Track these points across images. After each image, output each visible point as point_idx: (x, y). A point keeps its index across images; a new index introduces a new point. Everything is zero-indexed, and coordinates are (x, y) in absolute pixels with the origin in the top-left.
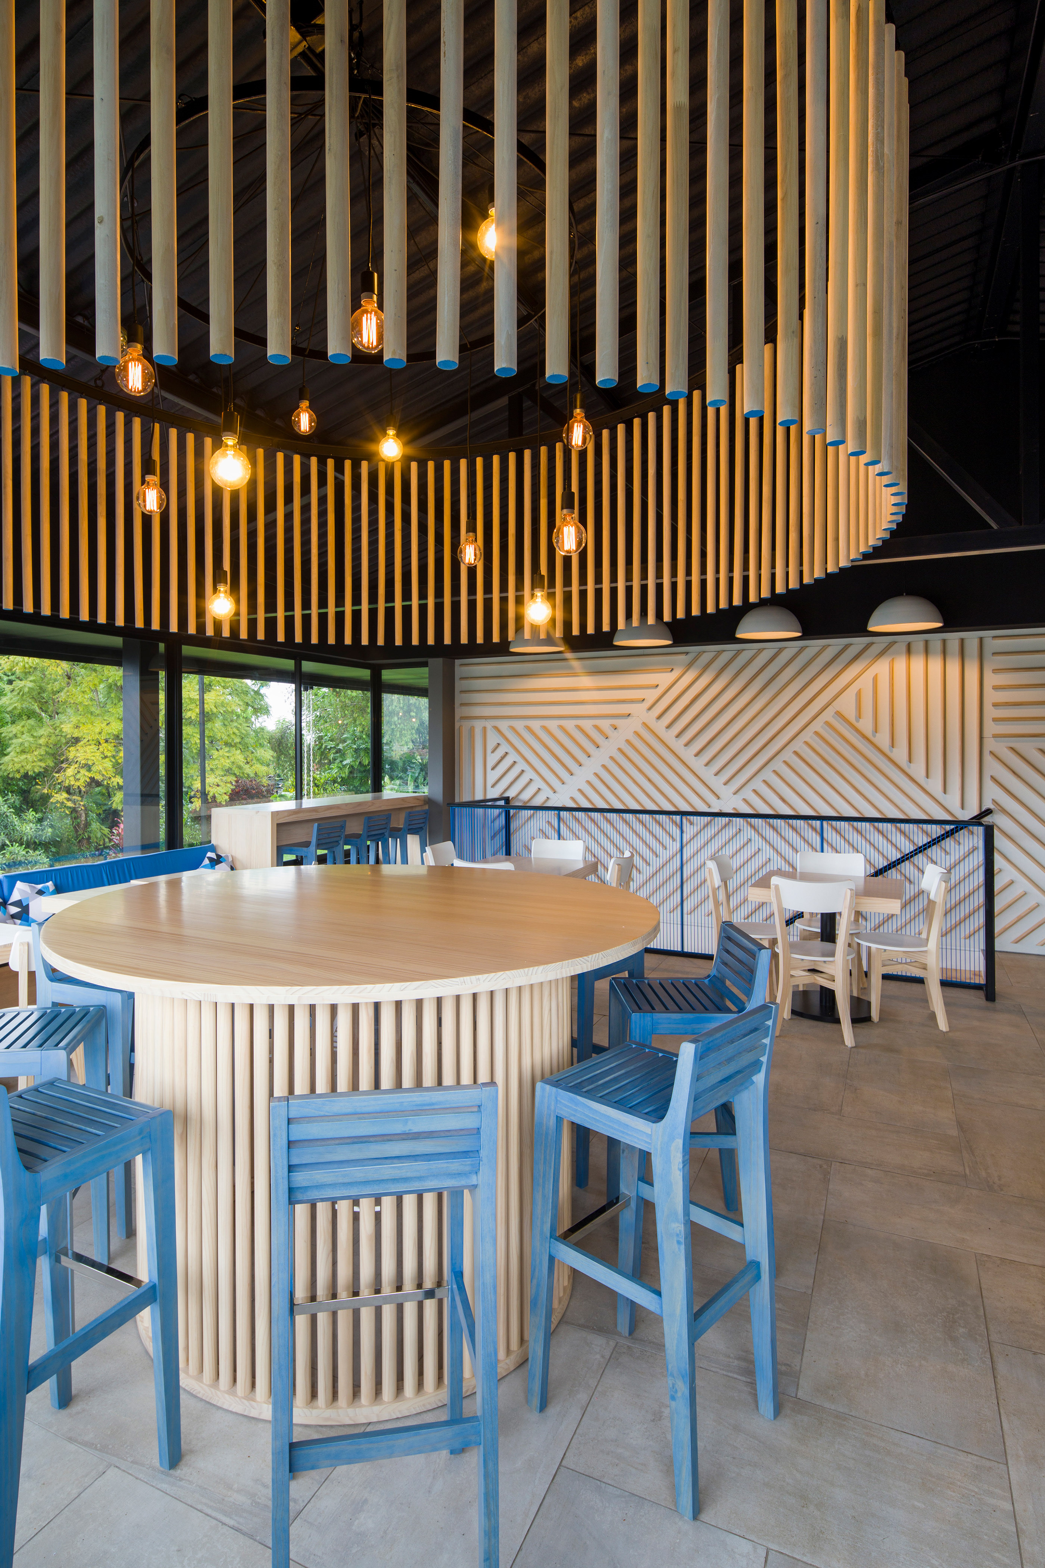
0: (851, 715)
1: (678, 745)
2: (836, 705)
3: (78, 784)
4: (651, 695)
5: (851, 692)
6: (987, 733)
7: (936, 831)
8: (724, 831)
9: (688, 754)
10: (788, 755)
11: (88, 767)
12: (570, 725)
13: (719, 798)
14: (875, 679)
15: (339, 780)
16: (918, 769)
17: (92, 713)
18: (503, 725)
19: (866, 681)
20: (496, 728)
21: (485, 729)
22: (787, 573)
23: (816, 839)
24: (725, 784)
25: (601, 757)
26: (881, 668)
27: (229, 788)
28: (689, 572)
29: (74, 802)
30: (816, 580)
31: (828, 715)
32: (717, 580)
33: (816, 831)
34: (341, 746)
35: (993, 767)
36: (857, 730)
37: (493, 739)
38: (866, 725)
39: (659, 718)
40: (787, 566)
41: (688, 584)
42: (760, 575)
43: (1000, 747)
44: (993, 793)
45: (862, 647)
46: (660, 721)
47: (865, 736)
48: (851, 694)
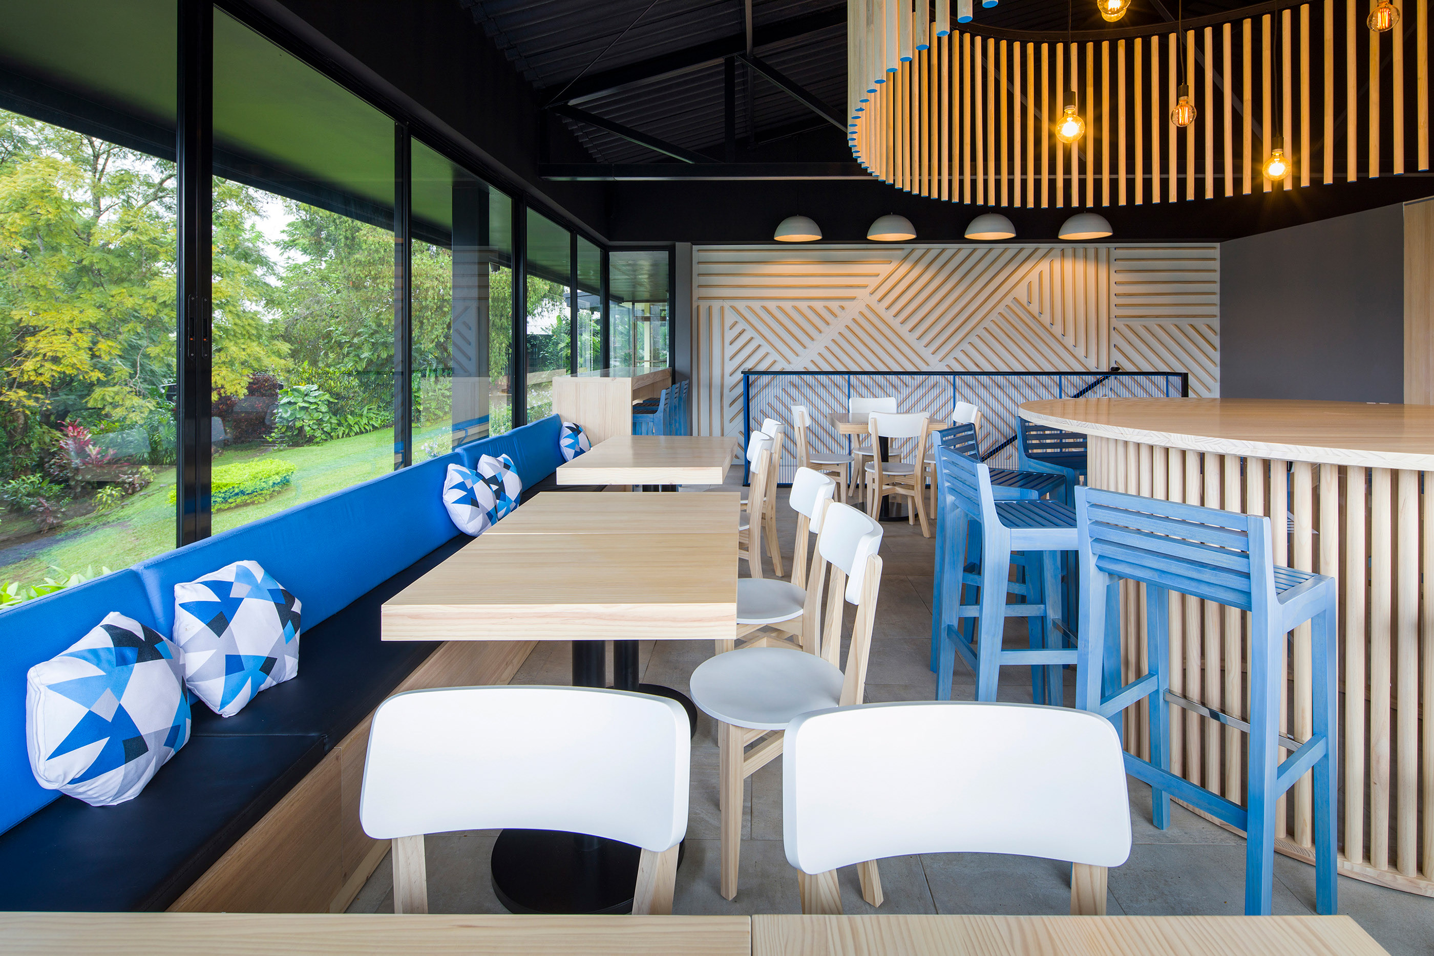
0: (1024, 301)
1: (895, 323)
2: (1014, 294)
3: (40, 379)
4: (873, 282)
5: (1024, 283)
6: (1112, 316)
8: (932, 390)
9: (904, 330)
10: (980, 331)
12: (803, 305)
13: (927, 364)
14: (1041, 274)
16: (1069, 340)
18: (741, 305)
19: (1034, 276)
20: (732, 307)
21: (722, 308)
24: (933, 354)
25: (831, 332)
26: (1044, 266)
27: (246, 381)
29: (37, 400)
31: (1008, 300)
35: (1117, 339)
36: (1029, 313)
37: (730, 318)
38: (1034, 308)
39: (880, 301)
43: (1119, 324)
44: (1117, 357)
45: (1031, 251)
46: (880, 304)
47: (1034, 317)
48: (1024, 285)
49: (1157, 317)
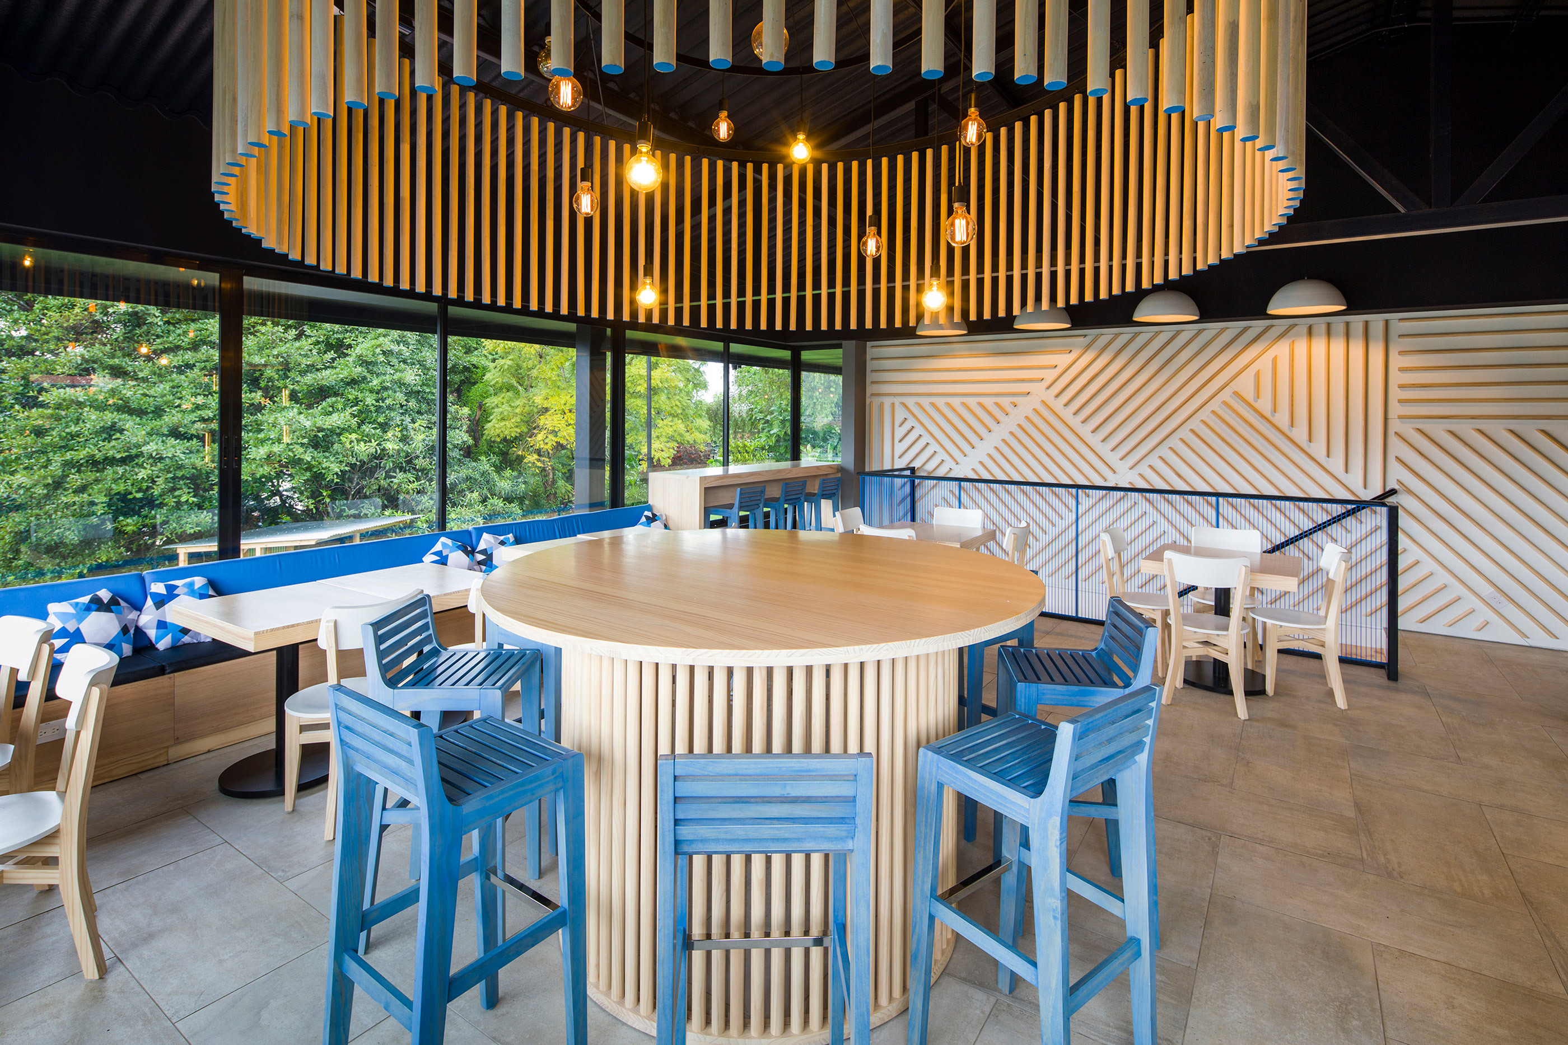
0: (1250, 396)
1: (1075, 422)
2: (1234, 386)
3: (546, 447)
4: (1050, 375)
5: (1250, 372)
6: (1392, 414)
7: (1337, 509)
8: (1119, 504)
9: (1085, 431)
10: (1184, 433)
11: (555, 433)
12: (972, 402)
13: (1115, 472)
14: (1275, 361)
15: (767, 447)
16: (1318, 448)
17: (558, 387)
18: (910, 402)
19: (1264, 363)
20: (903, 404)
21: (893, 404)
22: (1181, 260)
23: (1212, 514)
24: (1121, 459)
25: (1000, 432)
26: (1281, 350)
27: (672, 453)
28: (1082, 260)
29: (543, 462)
30: (1209, 266)
31: (1226, 395)
32: (1111, 267)
33: (1211, 505)
34: (768, 418)
35: (1397, 446)
36: (1255, 410)
37: (900, 414)
38: (1265, 405)
39: (1057, 396)
40: (1181, 253)
41: (1082, 272)
42: (1153, 262)
43: (1408, 429)
44: (1397, 475)
45: (1260, 330)
46: (1058, 399)
47: (1263, 416)
48: (1249, 375)
49: (1473, 417)
